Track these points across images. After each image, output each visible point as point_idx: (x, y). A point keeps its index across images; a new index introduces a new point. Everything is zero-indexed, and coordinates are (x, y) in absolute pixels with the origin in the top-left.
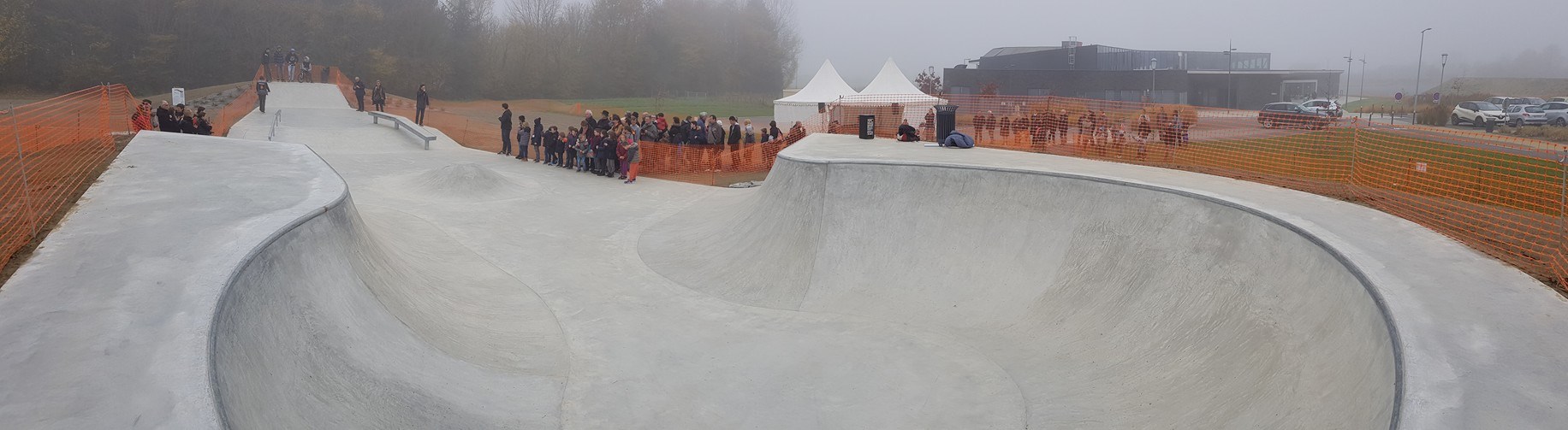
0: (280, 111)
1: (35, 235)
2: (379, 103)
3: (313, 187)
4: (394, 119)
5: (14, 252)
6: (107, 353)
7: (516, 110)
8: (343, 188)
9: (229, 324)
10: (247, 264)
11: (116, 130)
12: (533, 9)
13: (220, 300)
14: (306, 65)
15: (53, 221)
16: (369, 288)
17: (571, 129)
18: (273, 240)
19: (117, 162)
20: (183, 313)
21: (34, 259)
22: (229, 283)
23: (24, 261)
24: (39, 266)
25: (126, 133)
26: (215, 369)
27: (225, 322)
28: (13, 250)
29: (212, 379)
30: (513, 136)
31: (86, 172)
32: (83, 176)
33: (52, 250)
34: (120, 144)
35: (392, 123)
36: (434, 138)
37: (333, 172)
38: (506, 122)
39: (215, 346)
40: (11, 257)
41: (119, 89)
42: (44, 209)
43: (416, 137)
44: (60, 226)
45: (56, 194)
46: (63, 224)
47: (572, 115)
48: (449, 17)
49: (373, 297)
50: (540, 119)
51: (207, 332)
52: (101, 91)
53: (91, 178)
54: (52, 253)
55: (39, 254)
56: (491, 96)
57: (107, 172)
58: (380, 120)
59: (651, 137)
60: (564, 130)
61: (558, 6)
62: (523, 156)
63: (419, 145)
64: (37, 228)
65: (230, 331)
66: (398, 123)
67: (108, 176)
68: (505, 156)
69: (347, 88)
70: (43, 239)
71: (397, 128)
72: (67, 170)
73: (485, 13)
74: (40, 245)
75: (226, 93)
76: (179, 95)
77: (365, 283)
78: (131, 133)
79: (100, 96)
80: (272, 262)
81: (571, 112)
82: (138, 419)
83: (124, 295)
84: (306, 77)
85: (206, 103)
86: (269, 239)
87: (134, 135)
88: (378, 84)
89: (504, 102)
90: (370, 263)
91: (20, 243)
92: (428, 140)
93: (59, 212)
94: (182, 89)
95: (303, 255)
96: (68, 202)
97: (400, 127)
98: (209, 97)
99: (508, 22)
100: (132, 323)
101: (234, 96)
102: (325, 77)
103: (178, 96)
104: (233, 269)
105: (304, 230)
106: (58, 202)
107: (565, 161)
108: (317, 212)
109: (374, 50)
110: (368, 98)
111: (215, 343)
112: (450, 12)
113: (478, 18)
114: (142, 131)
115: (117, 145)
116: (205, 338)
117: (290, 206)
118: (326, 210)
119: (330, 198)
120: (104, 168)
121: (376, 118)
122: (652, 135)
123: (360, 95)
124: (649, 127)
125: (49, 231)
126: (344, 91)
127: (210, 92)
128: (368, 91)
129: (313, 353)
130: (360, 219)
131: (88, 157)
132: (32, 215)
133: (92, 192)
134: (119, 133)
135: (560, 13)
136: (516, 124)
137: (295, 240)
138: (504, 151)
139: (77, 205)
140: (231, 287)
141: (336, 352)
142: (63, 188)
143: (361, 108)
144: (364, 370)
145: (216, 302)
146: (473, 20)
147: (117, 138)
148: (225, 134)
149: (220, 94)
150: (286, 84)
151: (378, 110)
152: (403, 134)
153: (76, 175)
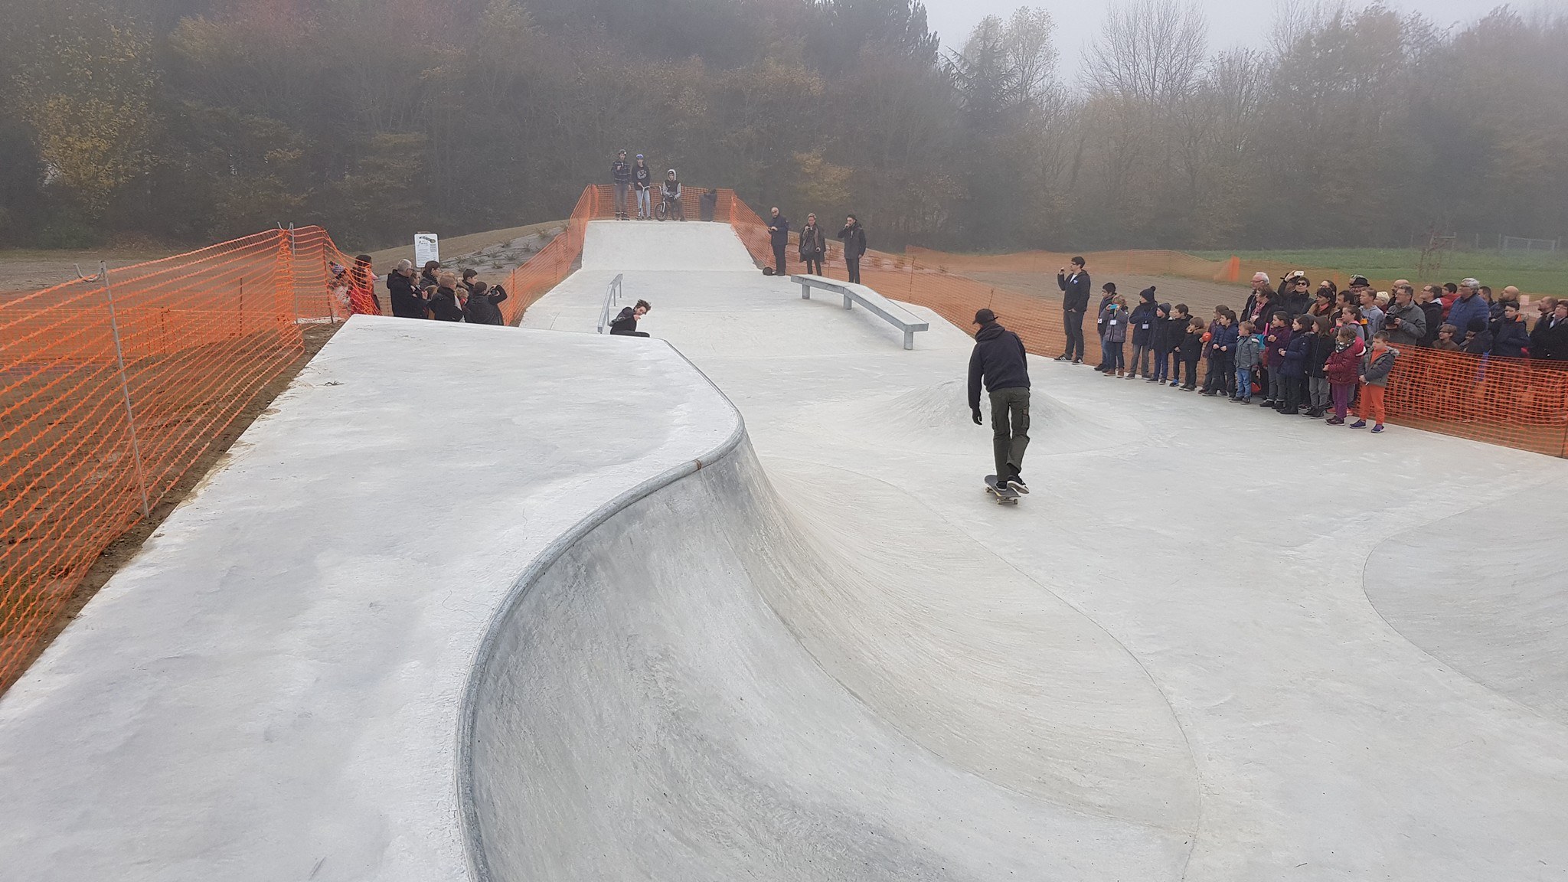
0: (620, 276)
1: (147, 512)
2: (814, 259)
3: (676, 421)
4: (842, 289)
5: (107, 542)
6: (268, 737)
7: (1101, 271)
8: (734, 424)
9: (504, 686)
10: (542, 570)
11: (306, 313)
12: (1144, 66)
13: (486, 639)
14: (672, 186)
15: (184, 487)
16: (784, 622)
17: (1222, 310)
18: (595, 525)
19: (306, 375)
20: (413, 664)
21: (143, 558)
22: (506, 607)
23: (126, 560)
24: (152, 571)
25: (327, 321)
26: (471, 775)
27: (496, 682)
28: (105, 540)
29: (465, 794)
30: (1091, 322)
31: (247, 394)
32: (242, 401)
33: (177, 540)
34: (313, 342)
35: (839, 298)
36: (924, 327)
37: (715, 392)
38: (1076, 294)
39: (473, 728)
40: (102, 554)
41: (311, 237)
42: (166, 463)
43: (887, 324)
44: (195, 496)
45: (192, 435)
46: (200, 491)
47: (1219, 282)
48: (960, 85)
49: (792, 639)
50: (1153, 288)
51: (458, 700)
52: (280, 239)
53: (257, 405)
54: (177, 545)
55: (152, 548)
56: (1050, 245)
57: (288, 393)
58: (814, 292)
59: (1410, 335)
60: (1204, 313)
61: (1197, 58)
62: (1110, 364)
63: (887, 338)
64: (152, 498)
65: (506, 700)
66: (850, 297)
67: (289, 402)
68: (1070, 364)
69: (750, 231)
70: (162, 519)
71: (848, 308)
72: (212, 390)
73: (1038, 77)
74: (157, 532)
75: (518, 243)
76: (429, 248)
77: (776, 613)
78: (335, 319)
79: (276, 249)
80: (590, 567)
81: (1216, 277)
82: (319, 866)
83: (305, 627)
84: (671, 210)
85: (482, 262)
86: (586, 523)
87: (340, 324)
88: (811, 221)
89: (1075, 255)
90: (787, 572)
91: (120, 526)
92: (910, 330)
93: (195, 468)
94: (434, 236)
95: (654, 555)
96: (211, 449)
97: (855, 304)
98: (486, 251)
99: (1085, 94)
100: (318, 680)
101: (533, 248)
102: (708, 210)
103: (425, 249)
104: (515, 578)
105: (656, 506)
106: (194, 451)
107: (1201, 378)
108: (681, 470)
109: (805, 156)
110: (792, 250)
111: (474, 722)
112: (961, 76)
113: (1023, 87)
114: (356, 316)
115: (307, 343)
116: (453, 713)
117: (628, 459)
118: (699, 466)
119: (708, 444)
120: (282, 386)
121: (806, 288)
122: (1413, 328)
123: (778, 243)
124: (1404, 311)
125: (175, 504)
126: (745, 235)
127: (489, 241)
128: (793, 236)
129: (671, 748)
130: (767, 483)
131: (253, 366)
132: (142, 475)
133: (258, 431)
134: (312, 320)
135: (1203, 72)
136: (1096, 296)
137: (637, 526)
138: (1068, 355)
139: (229, 456)
140: (510, 613)
141: (716, 747)
142: (203, 423)
143: (781, 270)
144: (772, 785)
145: (478, 643)
146: (1012, 91)
147: (309, 329)
148: (516, 322)
149: (508, 245)
150: (632, 224)
151: (810, 272)
152: (861, 319)
153: (229, 398)
